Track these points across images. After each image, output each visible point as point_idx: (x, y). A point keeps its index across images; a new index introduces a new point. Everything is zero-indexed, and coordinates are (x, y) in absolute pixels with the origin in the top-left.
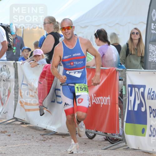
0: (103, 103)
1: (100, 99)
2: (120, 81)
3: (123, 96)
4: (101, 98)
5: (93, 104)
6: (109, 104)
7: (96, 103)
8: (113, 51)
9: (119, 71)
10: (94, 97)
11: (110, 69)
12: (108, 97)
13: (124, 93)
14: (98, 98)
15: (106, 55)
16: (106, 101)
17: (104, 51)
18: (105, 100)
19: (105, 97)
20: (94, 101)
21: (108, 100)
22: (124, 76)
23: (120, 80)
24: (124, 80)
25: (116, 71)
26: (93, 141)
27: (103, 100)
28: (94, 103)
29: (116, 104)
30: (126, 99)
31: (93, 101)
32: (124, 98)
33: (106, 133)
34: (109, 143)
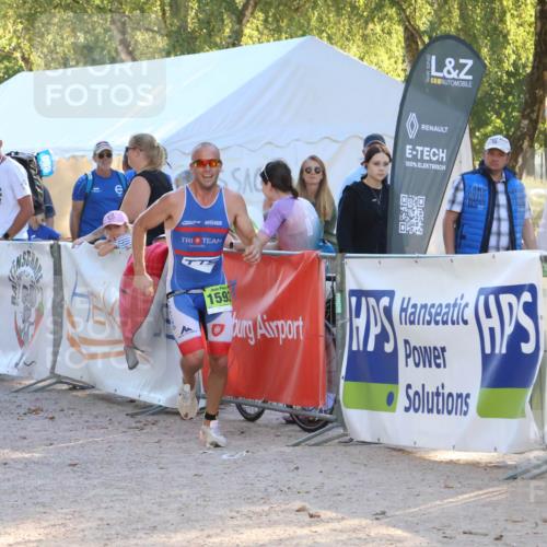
0: (284, 336)
1: (277, 327)
2: (329, 283)
3: (338, 317)
4: (280, 323)
5: (259, 337)
6: (301, 337)
7: (269, 336)
8: (307, 213)
9: (325, 257)
10: (264, 321)
11: (303, 255)
12: (297, 319)
13: (338, 310)
14: (274, 324)
15: (290, 221)
16: (294, 330)
17: (285, 212)
18: (290, 329)
19: (289, 322)
20: (263, 331)
21: (298, 327)
22: (339, 269)
23: (328, 279)
24: (338, 278)
25: (319, 259)
26: (259, 426)
27: (286, 329)
28: (263, 335)
29: (317, 336)
30: (343, 326)
31: (260, 332)
32: (339, 323)
33: (291, 407)
34: (298, 428)
